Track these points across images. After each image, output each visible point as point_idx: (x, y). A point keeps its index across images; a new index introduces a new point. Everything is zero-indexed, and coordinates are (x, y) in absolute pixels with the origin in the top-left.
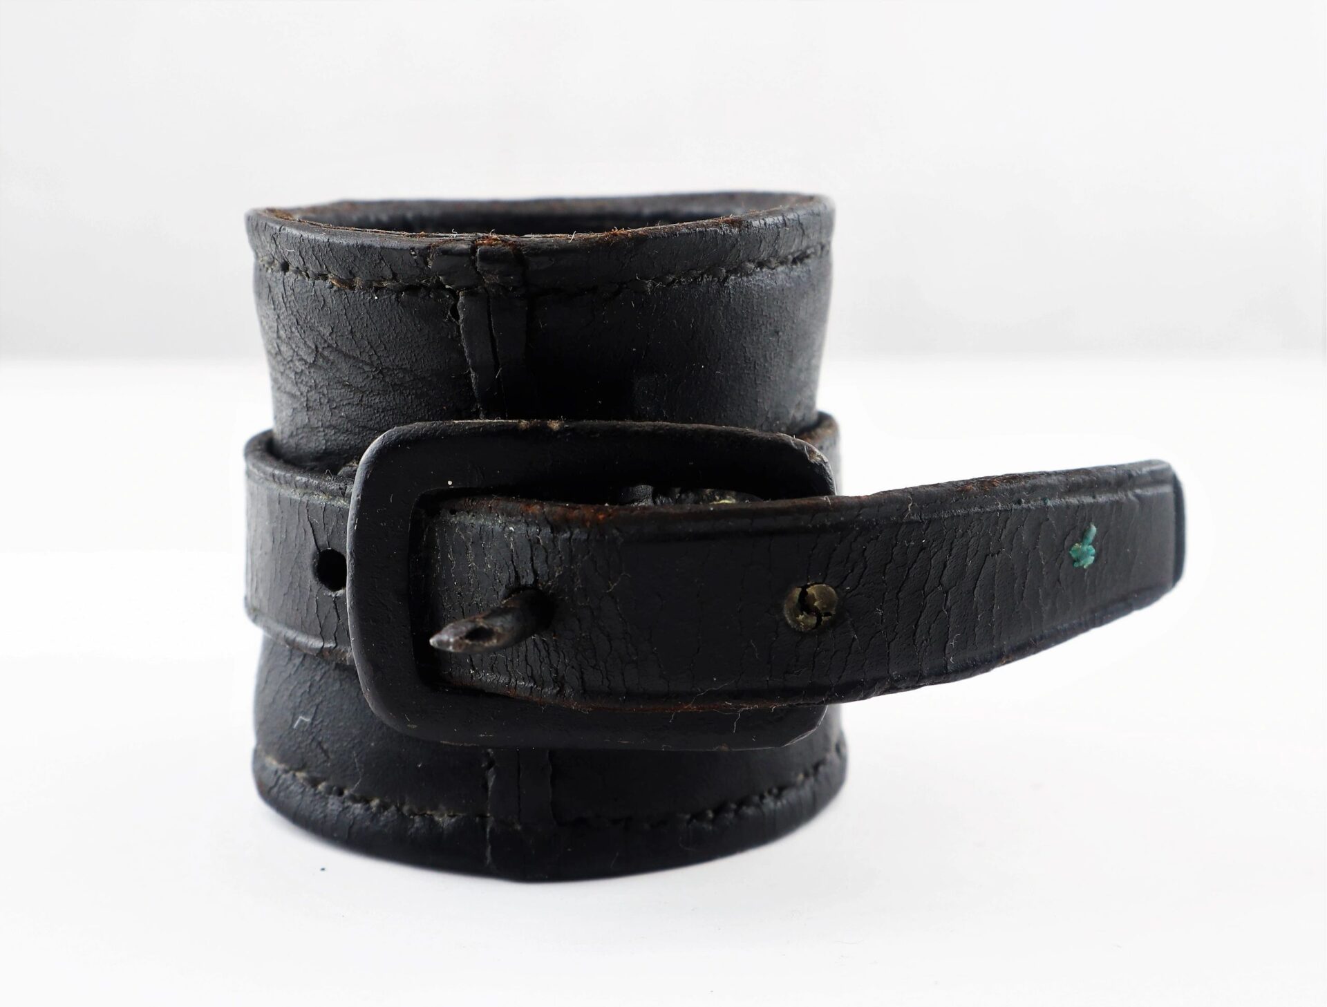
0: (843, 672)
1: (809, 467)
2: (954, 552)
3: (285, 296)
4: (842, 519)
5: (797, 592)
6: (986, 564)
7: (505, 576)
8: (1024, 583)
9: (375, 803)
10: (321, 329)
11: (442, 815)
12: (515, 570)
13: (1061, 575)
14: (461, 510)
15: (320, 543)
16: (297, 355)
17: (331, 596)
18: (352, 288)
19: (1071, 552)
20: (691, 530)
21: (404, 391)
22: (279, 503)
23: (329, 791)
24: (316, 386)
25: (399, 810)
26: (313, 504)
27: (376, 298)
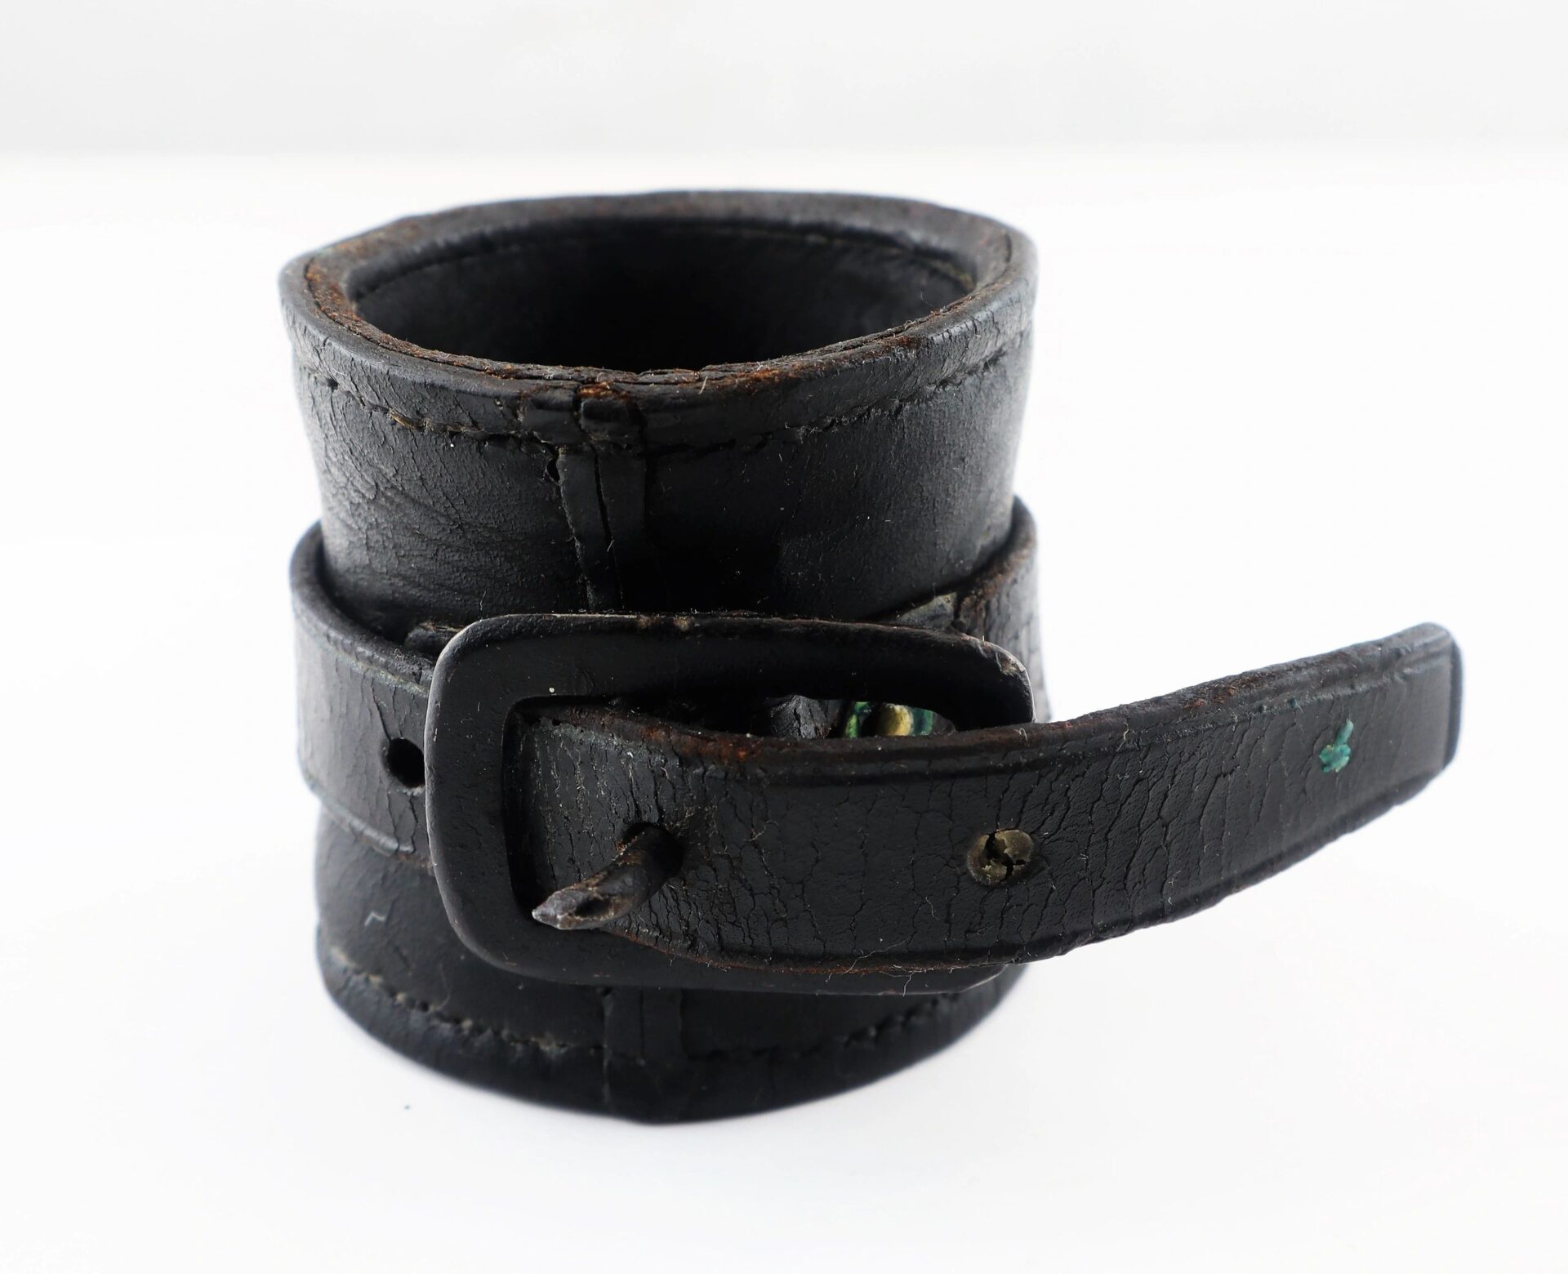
0: (1038, 927)
1: (1001, 680)
2: (1177, 779)
3: (333, 418)
4: (1041, 755)
5: (984, 840)
6: (1216, 788)
7: (622, 808)
8: (1262, 801)
9: (467, 1024)
10: (383, 467)
11: (549, 1044)
12: (635, 802)
13: (1307, 785)
14: (566, 722)
15: (390, 731)
16: (353, 484)
17: (406, 794)
18: (421, 429)
19: (1320, 756)
20: (853, 773)
21: (491, 552)
22: (337, 670)
23: (411, 1003)
24: (378, 525)
25: (497, 1033)
26: (380, 684)
27: (452, 445)
